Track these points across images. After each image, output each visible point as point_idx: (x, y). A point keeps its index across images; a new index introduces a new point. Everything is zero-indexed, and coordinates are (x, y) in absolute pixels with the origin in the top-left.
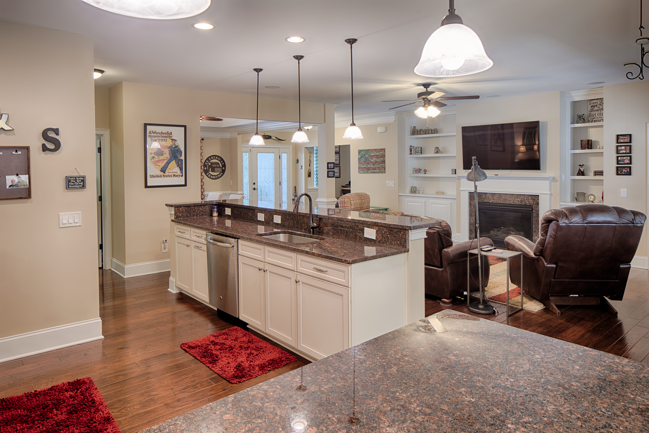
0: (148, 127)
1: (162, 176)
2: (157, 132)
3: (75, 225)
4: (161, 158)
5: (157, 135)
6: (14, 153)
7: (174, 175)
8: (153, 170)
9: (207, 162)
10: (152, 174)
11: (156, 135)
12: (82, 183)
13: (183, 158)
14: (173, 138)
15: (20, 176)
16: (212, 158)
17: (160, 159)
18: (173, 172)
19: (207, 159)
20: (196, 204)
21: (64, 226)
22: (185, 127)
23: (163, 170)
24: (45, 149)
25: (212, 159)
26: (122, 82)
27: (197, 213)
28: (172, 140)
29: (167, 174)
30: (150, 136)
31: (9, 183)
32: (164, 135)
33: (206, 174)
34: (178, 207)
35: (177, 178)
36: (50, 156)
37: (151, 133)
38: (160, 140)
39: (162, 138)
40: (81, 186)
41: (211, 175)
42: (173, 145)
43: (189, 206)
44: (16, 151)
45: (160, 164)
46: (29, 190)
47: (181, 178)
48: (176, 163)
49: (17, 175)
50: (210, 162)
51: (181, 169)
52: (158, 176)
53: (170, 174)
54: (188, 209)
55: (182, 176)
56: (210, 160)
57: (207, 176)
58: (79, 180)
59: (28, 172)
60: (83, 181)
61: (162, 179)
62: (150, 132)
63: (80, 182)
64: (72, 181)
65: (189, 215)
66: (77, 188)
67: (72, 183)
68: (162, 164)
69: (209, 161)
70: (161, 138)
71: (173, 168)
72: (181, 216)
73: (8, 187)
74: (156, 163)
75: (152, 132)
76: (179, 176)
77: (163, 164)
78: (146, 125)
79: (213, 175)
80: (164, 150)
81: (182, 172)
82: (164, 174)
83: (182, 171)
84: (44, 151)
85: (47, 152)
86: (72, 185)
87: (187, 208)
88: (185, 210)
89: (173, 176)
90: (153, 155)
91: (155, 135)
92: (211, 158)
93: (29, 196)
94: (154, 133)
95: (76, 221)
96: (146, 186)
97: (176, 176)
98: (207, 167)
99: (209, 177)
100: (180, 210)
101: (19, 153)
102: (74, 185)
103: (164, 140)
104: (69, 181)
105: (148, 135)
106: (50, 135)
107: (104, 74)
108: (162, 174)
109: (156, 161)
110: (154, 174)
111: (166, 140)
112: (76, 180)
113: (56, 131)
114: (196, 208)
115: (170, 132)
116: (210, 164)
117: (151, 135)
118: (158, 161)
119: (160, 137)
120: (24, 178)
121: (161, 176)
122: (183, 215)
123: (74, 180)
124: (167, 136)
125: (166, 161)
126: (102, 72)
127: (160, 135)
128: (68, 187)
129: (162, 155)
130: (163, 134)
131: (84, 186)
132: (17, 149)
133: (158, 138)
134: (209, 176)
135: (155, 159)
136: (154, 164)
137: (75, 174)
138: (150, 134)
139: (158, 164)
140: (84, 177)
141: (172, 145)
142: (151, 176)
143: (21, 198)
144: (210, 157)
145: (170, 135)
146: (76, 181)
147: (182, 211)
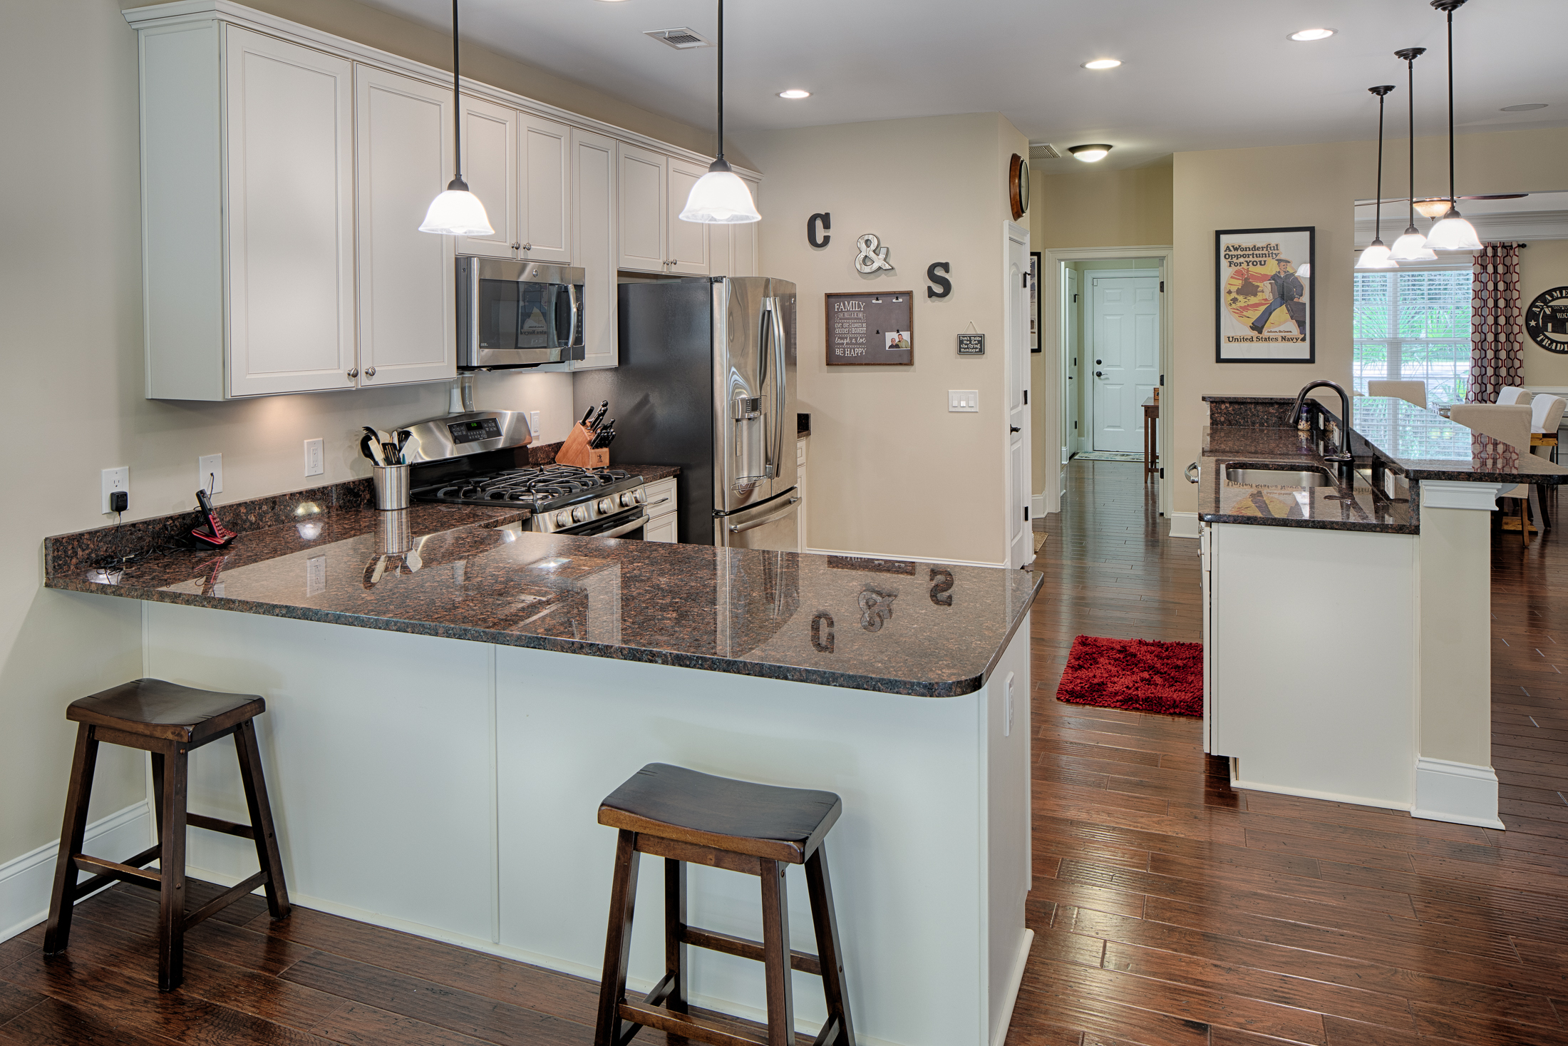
0: (1223, 237)
1: (1255, 339)
2: (1244, 246)
3: (969, 410)
4: (1253, 300)
5: (1244, 252)
6: (894, 301)
7: (1284, 339)
8: (1233, 325)
9: (1537, 307)
10: (1231, 335)
11: (1242, 253)
12: (978, 346)
13: (1306, 299)
14: (1282, 257)
15: (901, 333)
16: (1557, 294)
17: (1249, 303)
18: (1280, 332)
19: (1541, 297)
20: (1258, 398)
21: (954, 410)
22: (1312, 230)
23: (1258, 327)
24: (931, 293)
25: (1558, 298)
26: (1171, 157)
27: (1262, 418)
28: (1279, 261)
29: (1265, 334)
30: (1227, 256)
31: (888, 343)
32: (1261, 252)
33: (1534, 339)
34: (1216, 402)
35: (1290, 344)
36: (937, 303)
37: (1230, 251)
38: (1250, 264)
39: (1255, 259)
40: (977, 350)
41: (1552, 341)
42: (1282, 272)
43: (1243, 403)
44: (897, 299)
45: (1249, 313)
46: (911, 352)
47: (1300, 344)
48: (1288, 310)
49: (898, 331)
50: (1551, 306)
51: (1301, 324)
52: (1245, 339)
53: (1272, 335)
54: (1241, 408)
55: (1304, 339)
56: (1550, 301)
57: (1540, 344)
58: (975, 341)
59: (910, 328)
60: (980, 342)
61: (1255, 345)
62: (1228, 247)
63: (976, 344)
64: (965, 342)
65: (1242, 422)
66: (971, 353)
67: (966, 344)
68: (1255, 315)
69: (1546, 302)
70: (1253, 260)
71: (1282, 321)
72: (1224, 422)
73: (887, 349)
74: (1241, 312)
75: (1232, 249)
76: (1295, 340)
77: (1258, 314)
78: (1218, 234)
79: (1557, 342)
80: (1258, 284)
81: (1303, 331)
82: (1259, 335)
83: (1304, 329)
84: (930, 296)
85: (934, 298)
86: (965, 349)
87: (1236, 406)
88: (1233, 410)
89: (1280, 339)
90: (1234, 295)
91: (1239, 252)
92: (1552, 296)
93: (910, 363)
94: (1236, 249)
95: (971, 404)
96: (1219, 360)
97: (1288, 340)
98: (1537, 320)
99: (1544, 347)
100: (1221, 409)
101: (900, 300)
102: (968, 348)
103: (1260, 262)
104: (961, 342)
105: (1222, 253)
106: (938, 274)
107: (1112, 149)
108: (1255, 334)
109: (1241, 307)
110: (1238, 334)
111: (1265, 261)
112: (970, 341)
113: (946, 267)
114: (1259, 408)
115: (1273, 244)
116: (1548, 311)
117: (1230, 253)
118: (1246, 308)
119: (1251, 256)
120: (906, 335)
121: (1251, 340)
122: (1229, 421)
123: (967, 340)
124: (1267, 252)
125: (1262, 308)
126: (1109, 147)
127: (1251, 252)
128: (960, 351)
129: (1255, 295)
130: (1258, 249)
131: (981, 351)
132: (897, 295)
133: (1247, 259)
134: (1546, 342)
135: (1239, 304)
136: (1237, 313)
137: (971, 332)
138: (1227, 252)
139: (1245, 313)
140: (982, 336)
141: (1279, 272)
142: (1229, 338)
143: (901, 364)
144: (1549, 292)
145: (1276, 252)
146: (970, 343)
147: (1225, 411)
